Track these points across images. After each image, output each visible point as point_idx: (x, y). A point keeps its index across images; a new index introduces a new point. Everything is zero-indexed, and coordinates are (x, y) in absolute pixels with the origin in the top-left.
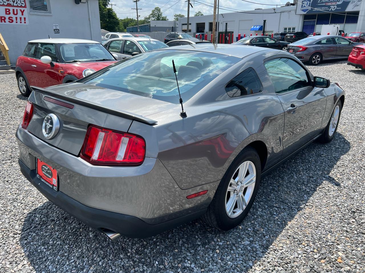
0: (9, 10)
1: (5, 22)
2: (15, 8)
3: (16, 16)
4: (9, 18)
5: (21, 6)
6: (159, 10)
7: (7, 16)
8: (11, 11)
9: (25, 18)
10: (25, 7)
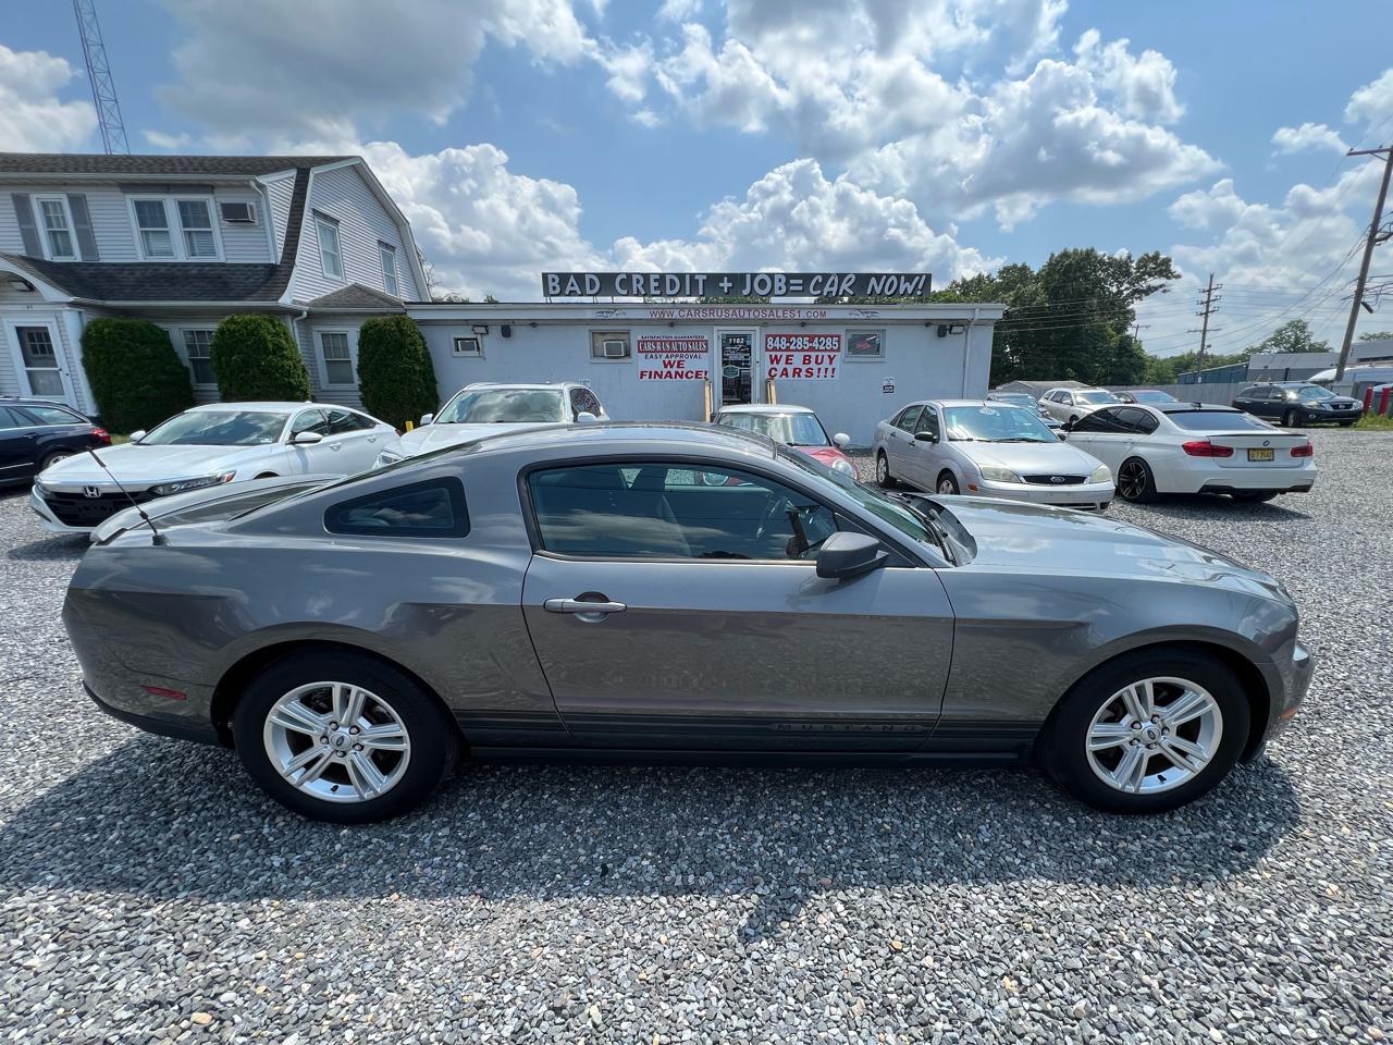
0: (810, 357)
1: (799, 376)
2: (820, 354)
3: (819, 366)
4: (807, 371)
5: (832, 350)
6: (1303, 328)
7: (804, 368)
8: (813, 360)
9: (833, 370)
10: (838, 350)
